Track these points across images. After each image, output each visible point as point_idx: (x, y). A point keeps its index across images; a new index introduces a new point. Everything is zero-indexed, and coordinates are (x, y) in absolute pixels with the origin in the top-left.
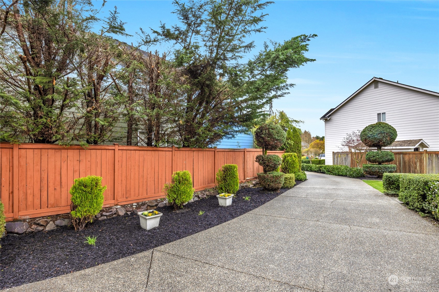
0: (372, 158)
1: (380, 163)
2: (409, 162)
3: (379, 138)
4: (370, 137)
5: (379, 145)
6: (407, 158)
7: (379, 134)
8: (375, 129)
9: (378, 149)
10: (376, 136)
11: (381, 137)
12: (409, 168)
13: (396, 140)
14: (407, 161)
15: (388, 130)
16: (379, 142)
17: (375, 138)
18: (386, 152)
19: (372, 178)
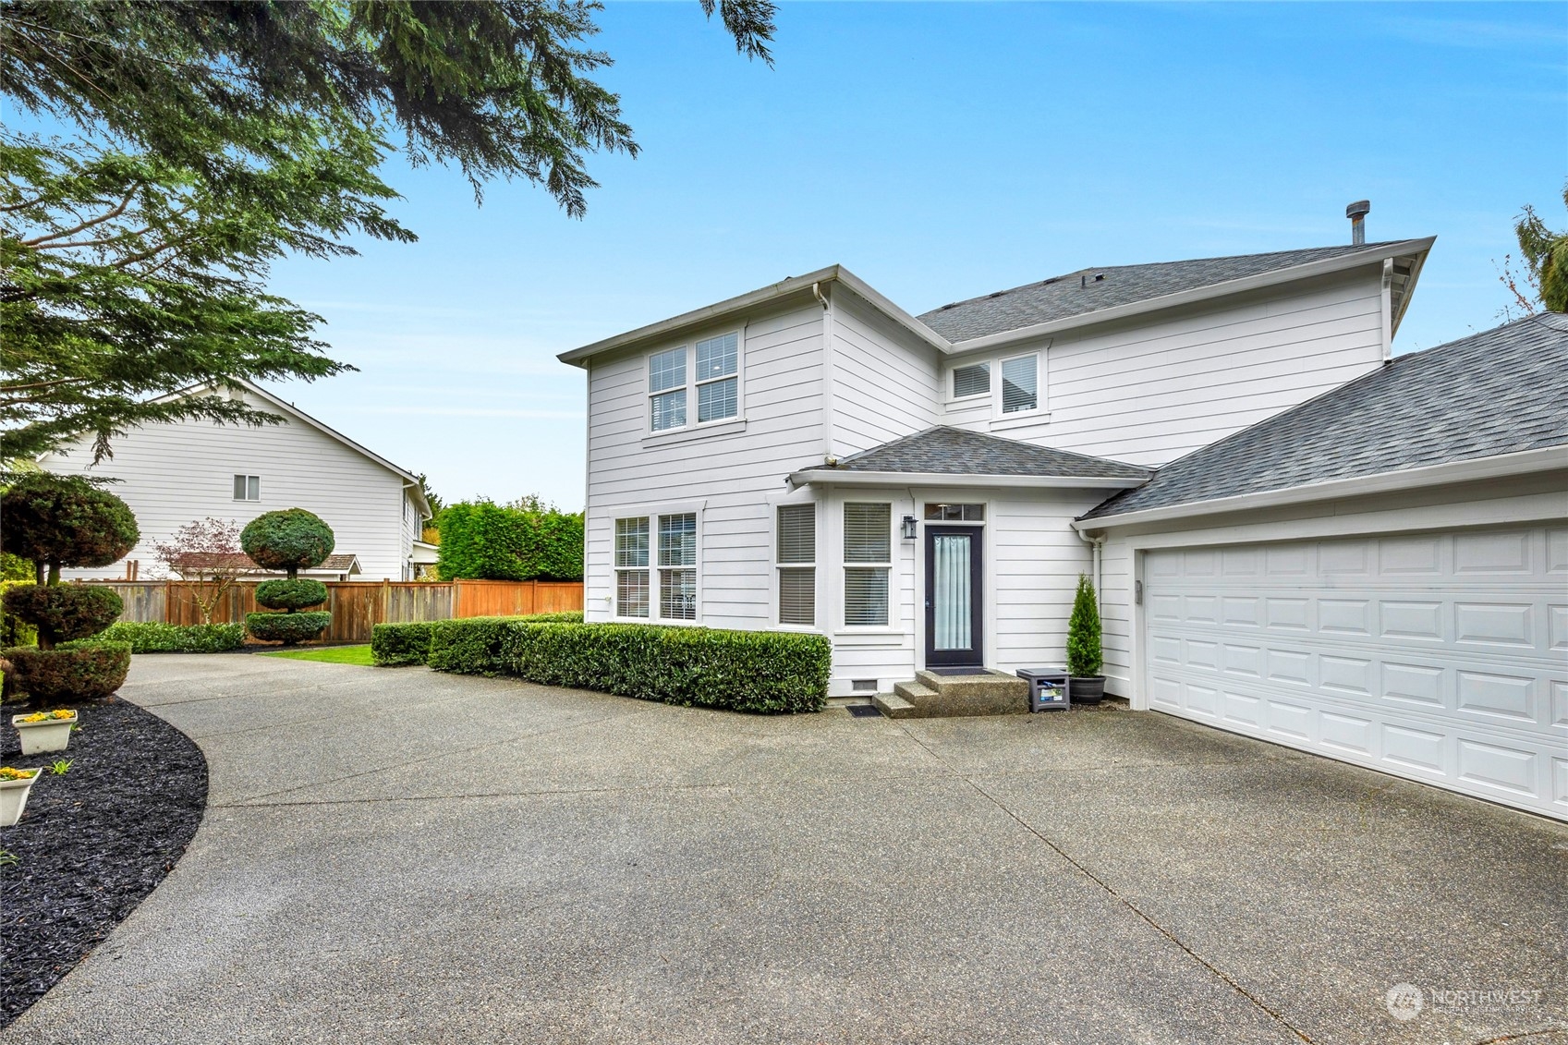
0: (277, 596)
1: (291, 611)
2: (351, 604)
3: (300, 547)
4: (277, 544)
5: (291, 567)
6: (345, 595)
7: (302, 538)
8: (290, 524)
9: (288, 575)
10: (294, 543)
11: (307, 547)
12: (349, 619)
13: (332, 553)
14: (346, 604)
15: (322, 531)
16: (299, 558)
17: (292, 548)
18: (312, 581)
19: (273, 646)
